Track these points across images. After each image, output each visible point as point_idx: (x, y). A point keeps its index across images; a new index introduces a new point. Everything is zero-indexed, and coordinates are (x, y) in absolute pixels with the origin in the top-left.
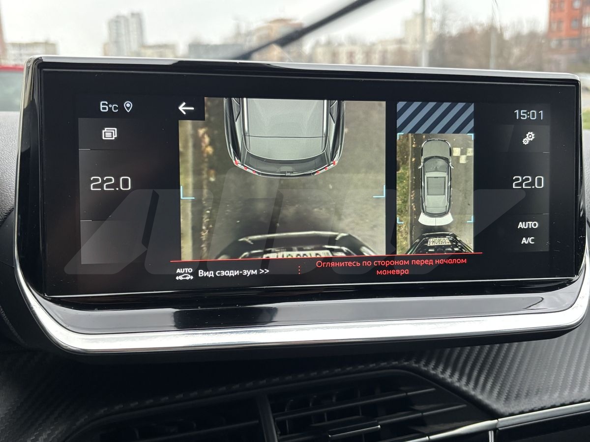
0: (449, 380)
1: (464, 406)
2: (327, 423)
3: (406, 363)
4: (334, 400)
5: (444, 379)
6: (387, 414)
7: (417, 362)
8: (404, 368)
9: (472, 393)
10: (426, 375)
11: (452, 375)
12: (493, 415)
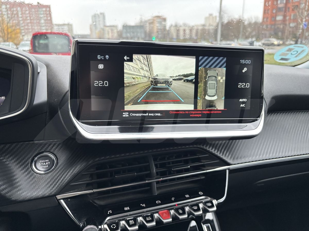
0: (214, 152)
1: (218, 161)
2: (171, 165)
3: (199, 146)
4: (174, 157)
5: (212, 152)
6: (192, 163)
7: (203, 146)
8: (198, 148)
9: (221, 157)
10: (206, 150)
11: (214, 151)
12: (229, 164)
